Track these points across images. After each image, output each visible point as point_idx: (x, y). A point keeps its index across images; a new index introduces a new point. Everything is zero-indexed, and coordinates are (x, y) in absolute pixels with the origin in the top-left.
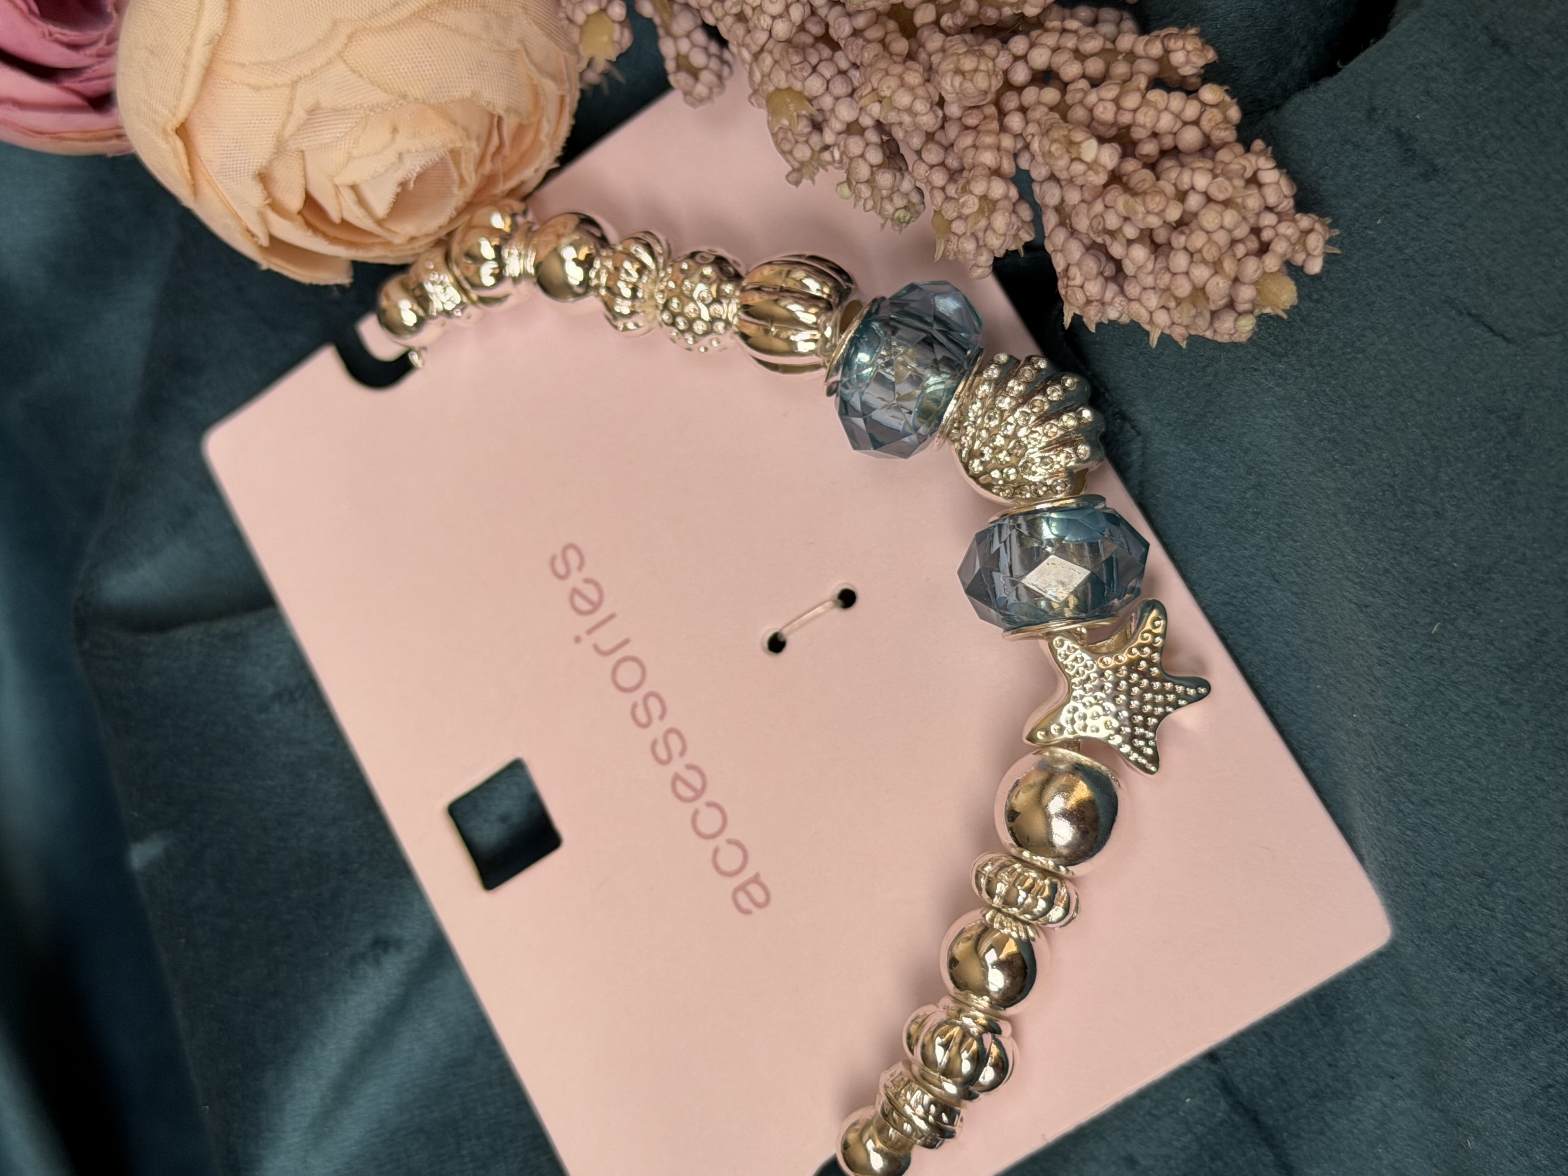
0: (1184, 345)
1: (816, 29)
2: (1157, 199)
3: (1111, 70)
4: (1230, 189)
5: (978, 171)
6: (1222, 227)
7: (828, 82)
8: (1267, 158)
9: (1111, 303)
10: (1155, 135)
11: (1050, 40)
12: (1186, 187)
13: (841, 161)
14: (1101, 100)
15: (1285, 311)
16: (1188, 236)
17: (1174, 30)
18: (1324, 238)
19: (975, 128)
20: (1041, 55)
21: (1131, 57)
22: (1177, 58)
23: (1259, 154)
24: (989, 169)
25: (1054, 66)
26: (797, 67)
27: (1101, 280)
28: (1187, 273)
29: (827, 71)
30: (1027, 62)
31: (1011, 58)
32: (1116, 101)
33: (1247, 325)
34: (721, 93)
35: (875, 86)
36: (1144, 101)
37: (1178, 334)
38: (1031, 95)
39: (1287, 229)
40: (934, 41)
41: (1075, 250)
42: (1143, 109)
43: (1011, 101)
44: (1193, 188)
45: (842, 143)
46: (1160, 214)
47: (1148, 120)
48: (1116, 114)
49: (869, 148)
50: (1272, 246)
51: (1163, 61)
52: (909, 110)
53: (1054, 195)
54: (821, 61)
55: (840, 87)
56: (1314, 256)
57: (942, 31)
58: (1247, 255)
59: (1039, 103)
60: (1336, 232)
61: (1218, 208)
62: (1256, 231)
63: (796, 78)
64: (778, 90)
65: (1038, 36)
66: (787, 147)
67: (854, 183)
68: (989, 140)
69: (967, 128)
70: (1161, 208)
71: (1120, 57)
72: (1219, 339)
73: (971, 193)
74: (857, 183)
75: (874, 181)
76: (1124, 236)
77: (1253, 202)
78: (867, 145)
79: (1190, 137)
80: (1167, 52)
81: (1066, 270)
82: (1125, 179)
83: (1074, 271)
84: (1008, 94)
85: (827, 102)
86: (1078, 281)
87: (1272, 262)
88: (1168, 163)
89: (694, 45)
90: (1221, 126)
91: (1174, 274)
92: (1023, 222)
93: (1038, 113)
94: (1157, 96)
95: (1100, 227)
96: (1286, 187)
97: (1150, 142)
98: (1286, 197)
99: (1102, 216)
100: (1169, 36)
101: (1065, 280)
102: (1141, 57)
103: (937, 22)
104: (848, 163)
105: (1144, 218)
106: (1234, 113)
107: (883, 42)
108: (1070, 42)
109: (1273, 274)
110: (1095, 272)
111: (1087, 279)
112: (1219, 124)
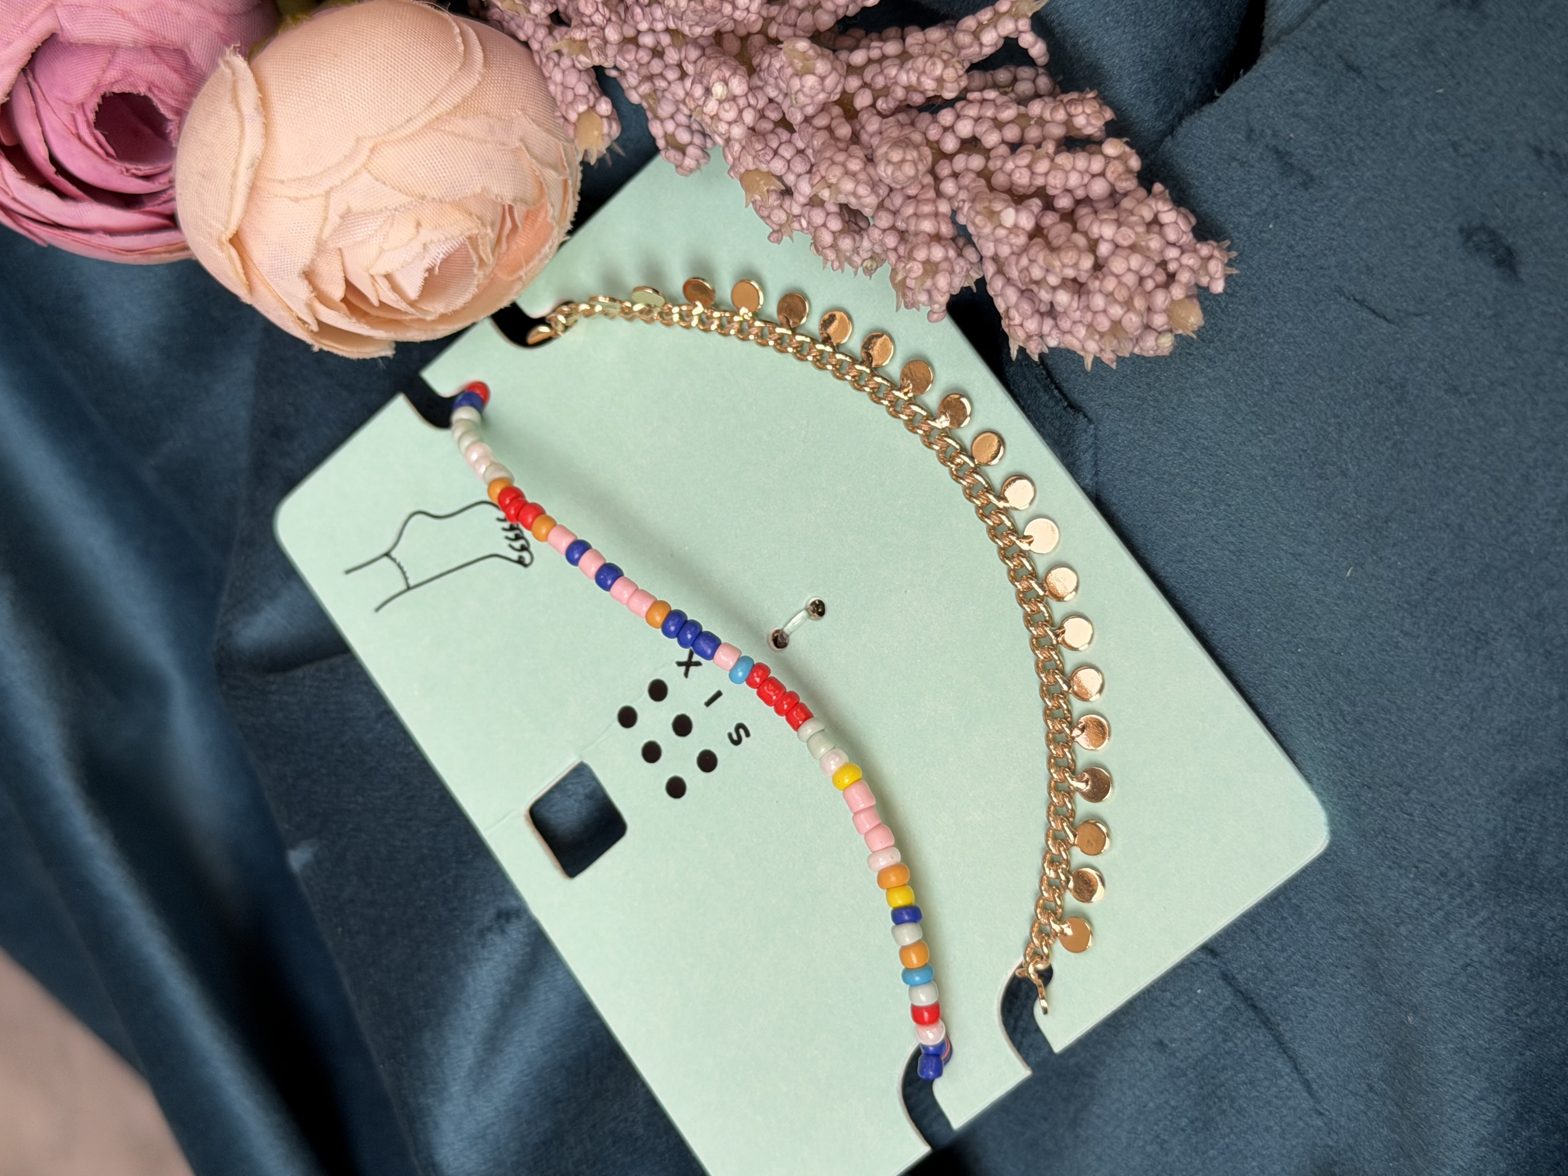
0: (1114, 366)
1: (774, 115)
2: (1070, 254)
3: (1025, 135)
4: (1133, 236)
5: (921, 238)
6: (1129, 270)
7: (789, 162)
8: (1165, 201)
9: (1049, 335)
10: (1068, 191)
11: (972, 111)
12: (1096, 236)
13: (808, 229)
14: (1017, 167)
15: (1193, 332)
16: (1102, 281)
17: (1074, 95)
18: (1222, 262)
19: (915, 197)
20: (965, 126)
21: (1041, 122)
22: (1080, 121)
23: (1158, 197)
24: (929, 235)
25: (977, 135)
26: (760, 153)
27: (1037, 317)
28: (1105, 311)
29: (787, 152)
30: (954, 131)
31: (940, 130)
32: (1029, 167)
33: (1167, 343)
34: (706, 163)
35: (823, 173)
36: (1054, 166)
37: (1108, 357)
38: (960, 162)
39: (1189, 260)
40: (873, 124)
41: (1012, 295)
42: (1053, 173)
43: (944, 169)
44: (1101, 237)
45: (806, 215)
46: (1075, 266)
47: (1058, 182)
48: (1031, 178)
49: (829, 217)
50: (1177, 277)
51: (1068, 123)
52: (854, 194)
53: (989, 248)
54: (781, 144)
55: (800, 166)
56: (1216, 279)
57: (879, 114)
58: (1157, 286)
59: (967, 170)
60: (1234, 254)
61: (1125, 253)
62: (1163, 264)
63: (760, 161)
64: (748, 171)
65: (963, 107)
66: (766, 213)
67: (820, 249)
68: (927, 209)
69: (909, 197)
70: (1074, 261)
71: (1032, 122)
72: (1145, 354)
73: (915, 260)
74: (824, 248)
75: (837, 245)
76: (1048, 284)
77: (1155, 243)
78: (828, 214)
79: (1099, 188)
80: (1070, 116)
81: (1007, 311)
82: (1045, 231)
83: (1013, 313)
84: (941, 162)
85: (790, 179)
86: (1017, 320)
87: (1177, 292)
88: (1083, 211)
89: (678, 125)
90: (1123, 177)
91: (1095, 313)
92: (971, 263)
93: (967, 180)
94: (1063, 159)
95: (1027, 280)
96: (1184, 225)
97: (1064, 197)
98: (1183, 232)
99: (1028, 270)
100: (1071, 102)
101: (1007, 320)
102: (1049, 122)
103: (873, 105)
104: (814, 231)
105: (1061, 271)
106: (1135, 163)
107: (829, 129)
108: (989, 113)
109: (1181, 301)
110: (1029, 312)
111: (1025, 318)
112: (1120, 175)
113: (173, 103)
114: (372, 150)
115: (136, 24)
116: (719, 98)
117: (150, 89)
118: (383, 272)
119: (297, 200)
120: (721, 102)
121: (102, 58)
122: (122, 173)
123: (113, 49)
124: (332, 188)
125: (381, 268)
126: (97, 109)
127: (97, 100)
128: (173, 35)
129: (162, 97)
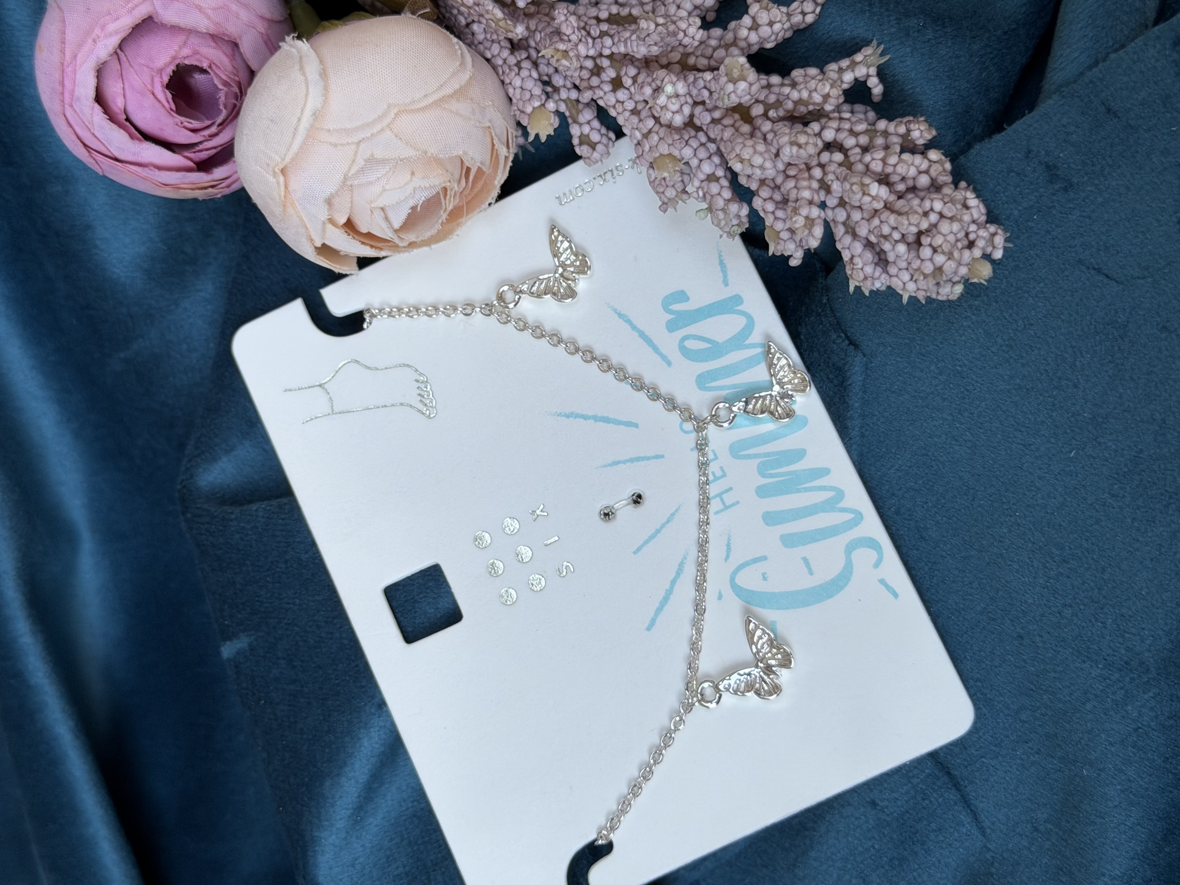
2: (916, 216)
3: (874, 142)
4: (955, 210)
5: (803, 202)
6: (951, 232)
7: (695, 150)
8: (971, 192)
9: (878, 279)
10: (904, 179)
11: (834, 124)
12: (927, 209)
14: (873, 159)
15: (986, 280)
16: (932, 238)
17: (911, 118)
18: (1002, 238)
19: (794, 177)
20: (830, 133)
21: (886, 134)
22: (916, 134)
23: (965, 190)
25: (838, 140)
26: (676, 141)
27: (873, 265)
28: (931, 259)
29: (694, 143)
30: (820, 137)
32: (884, 160)
33: (959, 289)
35: (738, 152)
36: (900, 160)
37: (920, 296)
38: (825, 157)
39: (983, 233)
40: (767, 126)
41: (858, 247)
42: (900, 165)
43: (813, 161)
44: (932, 210)
45: (705, 187)
46: (915, 225)
47: (904, 170)
48: (883, 167)
49: (724, 189)
50: (976, 243)
51: (906, 136)
52: (761, 167)
53: (842, 216)
54: (690, 138)
55: (702, 154)
56: (998, 248)
57: (770, 119)
58: (964, 248)
59: (832, 162)
60: (1010, 234)
61: (948, 221)
62: (968, 234)
63: (675, 148)
64: (661, 155)
65: (826, 122)
66: (662, 190)
67: (713, 210)
68: (805, 183)
69: (789, 176)
70: (918, 221)
71: (878, 134)
72: (940, 298)
73: (800, 214)
74: (716, 210)
75: (727, 209)
76: (892, 238)
77: (966, 218)
78: (722, 187)
80: (909, 131)
81: (852, 260)
82: (892, 205)
83: (857, 260)
85: (694, 162)
86: (859, 266)
87: (977, 253)
88: (912, 196)
89: (592, 129)
90: (943, 173)
91: (922, 260)
93: (832, 168)
94: (906, 156)
95: (879, 234)
96: (983, 210)
97: (902, 183)
98: (983, 214)
99: (880, 227)
100: (908, 122)
101: (851, 265)
102: (892, 134)
103: (766, 115)
104: (710, 199)
105: (907, 228)
106: (948, 166)
107: (734, 127)
108: (847, 126)
109: (977, 259)
110: (871, 260)
111: (865, 264)
112: (940, 172)
113: (224, 77)
114: (397, 115)
115: (208, 18)
116: (669, 94)
117: (210, 67)
118: (381, 206)
119: (336, 145)
120: (669, 97)
121: (180, 39)
122: (177, 125)
123: (191, 32)
124: (364, 139)
125: (380, 203)
126: (172, 74)
127: (173, 67)
128: (232, 29)
129: (217, 72)
